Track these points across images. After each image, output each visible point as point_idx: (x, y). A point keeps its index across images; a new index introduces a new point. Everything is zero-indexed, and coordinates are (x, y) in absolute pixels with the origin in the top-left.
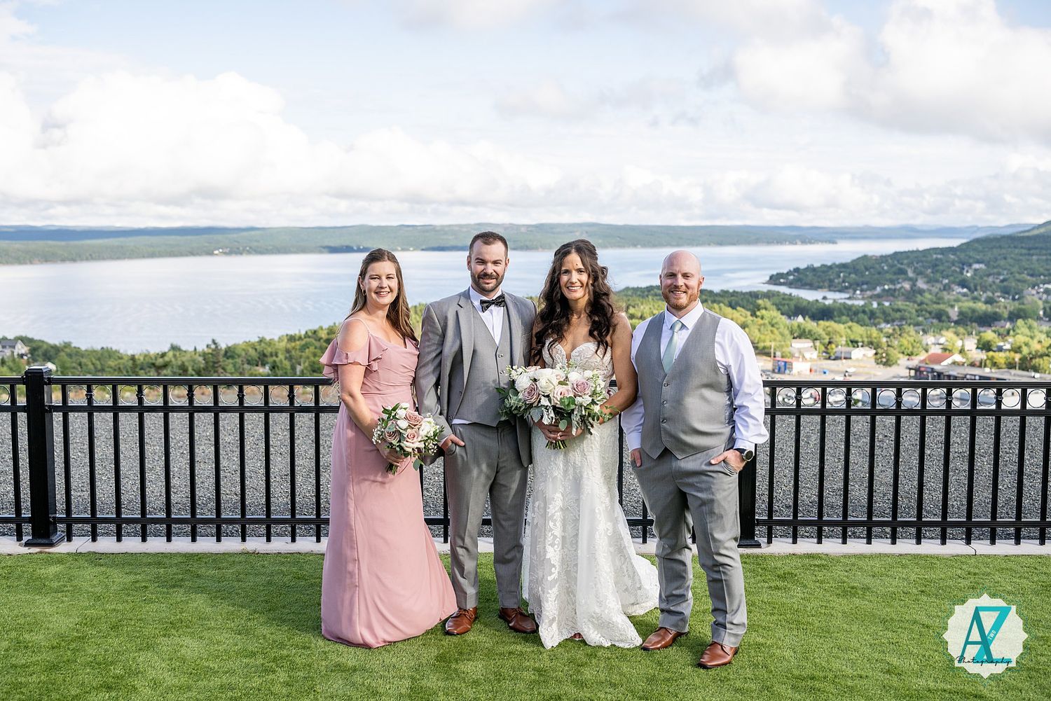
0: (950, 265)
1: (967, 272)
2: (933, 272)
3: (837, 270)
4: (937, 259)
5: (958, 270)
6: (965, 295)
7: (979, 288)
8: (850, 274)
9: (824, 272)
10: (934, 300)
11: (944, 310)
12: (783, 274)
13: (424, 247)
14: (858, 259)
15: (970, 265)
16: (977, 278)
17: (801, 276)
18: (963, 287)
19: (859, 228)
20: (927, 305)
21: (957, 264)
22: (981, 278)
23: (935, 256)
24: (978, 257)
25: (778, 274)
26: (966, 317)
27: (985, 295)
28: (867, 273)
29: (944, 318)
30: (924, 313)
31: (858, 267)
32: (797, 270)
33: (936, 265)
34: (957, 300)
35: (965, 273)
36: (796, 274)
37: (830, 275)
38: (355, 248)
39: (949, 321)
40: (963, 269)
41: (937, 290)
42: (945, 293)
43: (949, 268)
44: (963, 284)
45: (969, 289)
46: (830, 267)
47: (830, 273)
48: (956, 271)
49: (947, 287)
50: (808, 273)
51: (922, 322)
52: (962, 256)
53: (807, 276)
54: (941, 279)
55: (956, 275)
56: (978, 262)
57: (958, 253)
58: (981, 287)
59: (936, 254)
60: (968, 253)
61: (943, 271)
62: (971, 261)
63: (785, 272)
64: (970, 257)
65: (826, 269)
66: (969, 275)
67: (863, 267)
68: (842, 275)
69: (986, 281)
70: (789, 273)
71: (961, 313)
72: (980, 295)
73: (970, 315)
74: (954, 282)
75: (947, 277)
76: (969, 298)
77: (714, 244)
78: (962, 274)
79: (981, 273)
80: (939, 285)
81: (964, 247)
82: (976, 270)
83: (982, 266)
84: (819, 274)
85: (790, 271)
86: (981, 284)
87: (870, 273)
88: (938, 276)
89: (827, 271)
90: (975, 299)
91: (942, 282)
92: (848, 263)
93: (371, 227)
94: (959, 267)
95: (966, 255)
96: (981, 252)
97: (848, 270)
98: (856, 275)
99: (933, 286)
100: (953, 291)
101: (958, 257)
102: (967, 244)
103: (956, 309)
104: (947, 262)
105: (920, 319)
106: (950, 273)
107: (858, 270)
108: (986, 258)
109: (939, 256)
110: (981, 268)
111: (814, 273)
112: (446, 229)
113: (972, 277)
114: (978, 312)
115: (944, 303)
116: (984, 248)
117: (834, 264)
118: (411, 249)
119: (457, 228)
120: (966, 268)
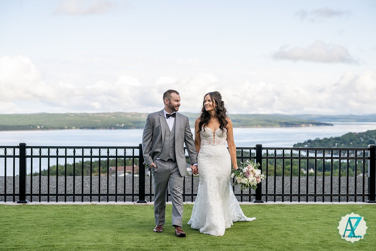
3: (334, 141)
8: (341, 143)
9: (325, 142)
12: (301, 143)
13: (81, 127)
14: (346, 134)
17: (312, 145)
19: (346, 116)
25: (298, 144)
28: (351, 143)
31: (345, 140)
32: (310, 141)
36: (309, 144)
37: (329, 144)
38: (38, 127)
46: (329, 140)
47: (329, 143)
50: (316, 143)
53: (315, 145)
63: (303, 142)
65: (326, 141)
67: (349, 139)
68: (336, 144)
70: (305, 143)
77: (260, 125)
84: (323, 143)
85: (305, 142)
87: (353, 143)
89: (328, 142)
92: (340, 137)
93: (49, 114)
97: (340, 141)
98: (345, 144)
107: (346, 141)
111: (320, 143)
112: (96, 115)
117: (332, 138)
118: (74, 128)
119: (102, 115)
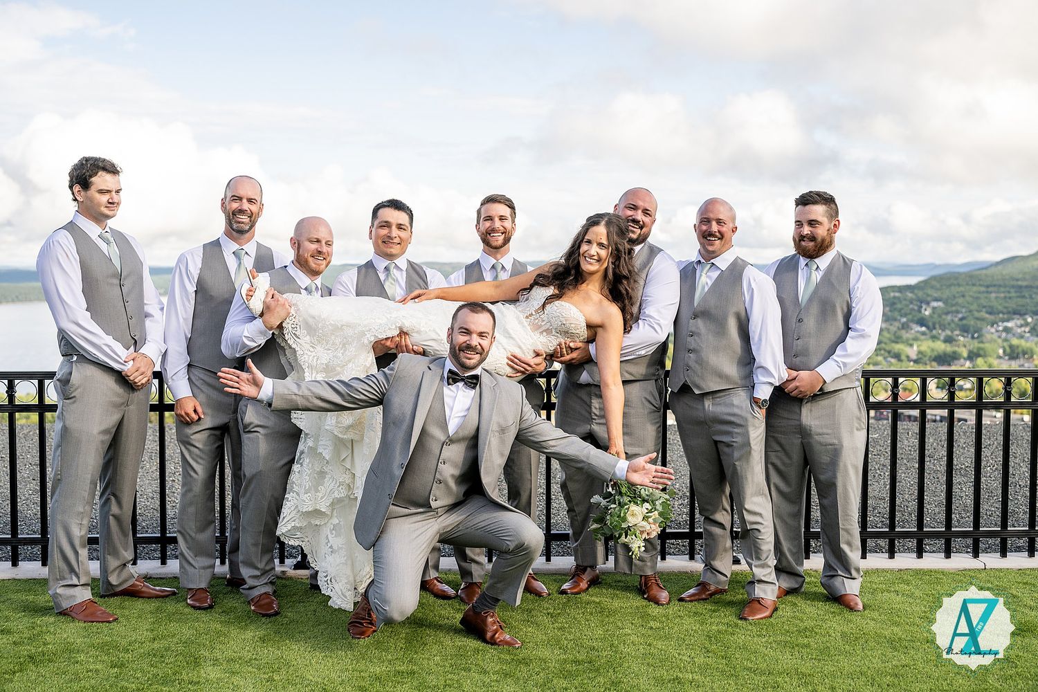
0: (908, 303)
1: (926, 310)
2: (890, 311)
4: (894, 297)
5: (916, 308)
6: (923, 334)
7: (937, 326)
10: (893, 338)
11: (902, 350)
15: (928, 303)
16: (936, 316)
18: (922, 325)
20: (886, 344)
21: (915, 303)
22: (940, 316)
23: (892, 294)
24: (935, 295)
26: (925, 356)
27: (944, 334)
29: (903, 357)
30: (882, 352)
33: (894, 304)
34: (916, 339)
35: (923, 311)
39: (908, 360)
40: (922, 307)
41: (895, 329)
42: (903, 332)
43: (907, 306)
44: (922, 322)
45: (928, 327)
48: (914, 310)
49: (905, 326)
51: (881, 361)
52: (920, 294)
54: (899, 318)
55: (914, 313)
56: (936, 300)
57: (916, 291)
58: (940, 326)
59: (893, 291)
60: (926, 291)
61: (900, 310)
62: (929, 299)
64: (928, 295)
66: (927, 313)
69: (944, 320)
71: (920, 352)
72: (939, 334)
73: (929, 354)
74: (912, 321)
75: (905, 315)
76: (928, 337)
78: (920, 312)
79: (940, 312)
80: (897, 324)
81: (922, 285)
82: (934, 308)
83: (940, 304)
86: (940, 321)
88: (896, 314)
90: (934, 338)
91: (900, 320)
94: (917, 305)
95: (924, 293)
96: (940, 290)
99: (891, 325)
100: (912, 329)
101: (916, 295)
102: (925, 282)
103: (915, 348)
104: (905, 300)
105: (880, 358)
106: (908, 312)
108: (945, 296)
109: (897, 294)
110: (939, 307)
113: (931, 316)
114: (937, 351)
115: (903, 342)
116: (941, 286)
120: (924, 306)
